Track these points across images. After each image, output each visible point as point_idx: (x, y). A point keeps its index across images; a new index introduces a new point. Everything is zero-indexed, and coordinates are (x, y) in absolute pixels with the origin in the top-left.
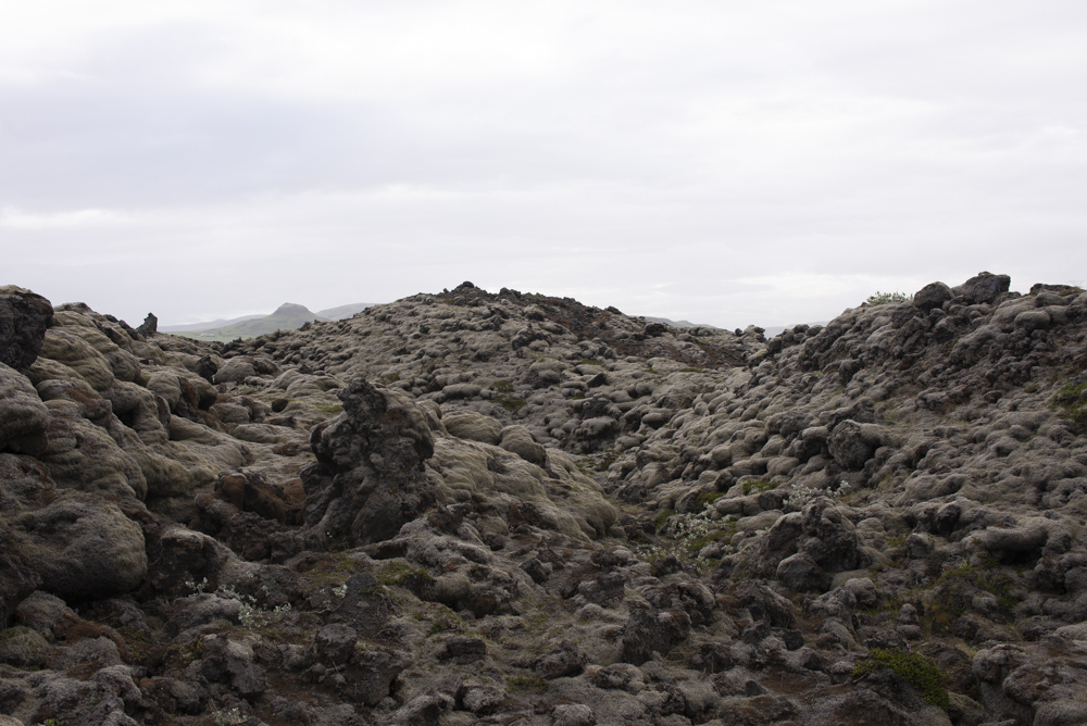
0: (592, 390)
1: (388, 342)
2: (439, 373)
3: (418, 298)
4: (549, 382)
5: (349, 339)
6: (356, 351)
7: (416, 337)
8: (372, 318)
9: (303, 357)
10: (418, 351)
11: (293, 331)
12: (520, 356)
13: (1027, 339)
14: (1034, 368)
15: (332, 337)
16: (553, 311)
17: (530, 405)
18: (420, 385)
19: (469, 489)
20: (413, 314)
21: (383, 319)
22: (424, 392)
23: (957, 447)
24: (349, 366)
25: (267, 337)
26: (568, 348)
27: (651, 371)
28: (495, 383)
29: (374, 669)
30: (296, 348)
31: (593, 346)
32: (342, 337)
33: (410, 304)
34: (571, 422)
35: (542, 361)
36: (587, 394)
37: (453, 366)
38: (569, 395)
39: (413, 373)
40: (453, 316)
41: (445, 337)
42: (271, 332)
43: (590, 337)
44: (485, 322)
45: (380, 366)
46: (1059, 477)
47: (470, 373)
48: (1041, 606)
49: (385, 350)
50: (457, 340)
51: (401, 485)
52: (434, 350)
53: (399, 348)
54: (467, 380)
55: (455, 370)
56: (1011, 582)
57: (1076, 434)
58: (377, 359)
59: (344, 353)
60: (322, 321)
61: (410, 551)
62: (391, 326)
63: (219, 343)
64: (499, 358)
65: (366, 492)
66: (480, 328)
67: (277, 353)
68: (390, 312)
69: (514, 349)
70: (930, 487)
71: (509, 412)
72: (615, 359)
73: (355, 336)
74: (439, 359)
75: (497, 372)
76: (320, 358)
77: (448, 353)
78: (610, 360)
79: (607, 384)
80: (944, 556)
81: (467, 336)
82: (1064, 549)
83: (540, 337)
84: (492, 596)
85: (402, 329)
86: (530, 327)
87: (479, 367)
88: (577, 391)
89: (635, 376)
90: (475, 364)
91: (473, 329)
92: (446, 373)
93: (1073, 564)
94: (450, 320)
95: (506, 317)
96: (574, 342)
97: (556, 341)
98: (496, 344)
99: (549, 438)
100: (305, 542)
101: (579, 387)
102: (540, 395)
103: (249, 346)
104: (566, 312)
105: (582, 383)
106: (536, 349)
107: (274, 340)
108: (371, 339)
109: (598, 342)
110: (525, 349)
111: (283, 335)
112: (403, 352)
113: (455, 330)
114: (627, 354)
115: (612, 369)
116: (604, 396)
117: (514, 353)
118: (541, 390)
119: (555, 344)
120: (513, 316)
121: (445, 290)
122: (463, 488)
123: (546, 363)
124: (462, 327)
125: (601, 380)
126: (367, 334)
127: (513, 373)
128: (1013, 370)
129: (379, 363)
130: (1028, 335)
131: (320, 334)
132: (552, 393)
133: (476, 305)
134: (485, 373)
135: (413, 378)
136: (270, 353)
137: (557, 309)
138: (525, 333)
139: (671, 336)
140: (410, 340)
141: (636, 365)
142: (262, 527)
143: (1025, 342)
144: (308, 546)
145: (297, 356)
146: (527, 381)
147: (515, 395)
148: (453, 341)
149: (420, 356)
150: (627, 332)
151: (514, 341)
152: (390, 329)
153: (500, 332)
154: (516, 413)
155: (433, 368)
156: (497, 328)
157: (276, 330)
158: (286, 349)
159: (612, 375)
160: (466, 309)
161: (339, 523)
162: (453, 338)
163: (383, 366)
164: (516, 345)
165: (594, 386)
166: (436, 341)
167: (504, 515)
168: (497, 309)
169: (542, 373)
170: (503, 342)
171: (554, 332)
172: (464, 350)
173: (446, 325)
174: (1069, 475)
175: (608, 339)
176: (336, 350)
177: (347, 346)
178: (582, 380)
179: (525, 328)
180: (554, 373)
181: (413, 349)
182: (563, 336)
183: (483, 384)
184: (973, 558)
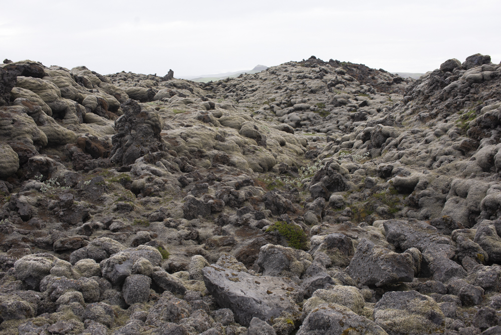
0: (361, 108)
1: (273, 84)
2: (293, 98)
3: (289, 64)
4: (342, 104)
5: (257, 82)
6: (259, 87)
7: (286, 81)
8: (268, 72)
9: (237, 90)
10: (285, 88)
11: (235, 78)
12: (330, 91)
13: (468, 87)
14: (466, 102)
15: (250, 81)
16: (353, 70)
17: (331, 114)
18: (284, 104)
19: (197, 147)
20: (286, 71)
21: (273, 73)
22: (286, 107)
23: (415, 139)
24: (255, 94)
25: (223, 80)
26: (354, 88)
27: (390, 100)
28: (317, 104)
29: (76, 211)
30: (235, 85)
31: (366, 87)
32: (254, 81)
33: (286, 66)
34: (348, 123)
35: (339, 94)
36: (358, 110)
37: (299, 95)
38: (350, 110)
39: (282, 98)
40: (303, 72)
41: (298, 82)
42: (225, 79)
43: (366, 83)
44: (316, 75)
45: (268, 95)
46: (442, 155)
47: (306, 99)
48: (406, 213)
49: (272, 87)
50: (303, 83)
51: (142, 143)
52: (292, 88)
53: (277, 87)
54: (305, 102)
55: (300, 97)
56: (399, 201)
57: (460, 135)
58: (268, 91)
59: (254, 88)
60: (248, 73)
61: (132, 170)
62: (276, 76)
63: (203, 83)
64: (321, 92)
65: (128, 146)
66: (314, 78)
67: (226, 88)
68: (276, 70)
69: (328, 88)
70: (392, 157)
71: (322, 117)
72: (375, 94)
73: (260, 80)
74: (294, 92)
75: (319, 99)
76: (244, 90)
77: (298, 89)
78: (373, 94)
79: (368, 106)
80: (379, 188)
81: (307, 81)
82: (424, 188)
83: (341, 82)
84: (151, 189)
85: (280, 77)
86: (336, 77)
87: (311, 96)
88: (354, 108)
89: (381, 102)
90: (309, 95)
91: (311, 78)
92: (296, 98)
93: (424, 195)
94: (301, 74)
95: (327, 72)
96: (358, 85)
97: (349, 85)
98: (320, 85)
99: (338, 130)
100: (98, 164)
101: (355, 107)
102: (336, 110)
103: (215, 84)
104: (358, 71)
105: (356, 105)
106: (338, 88)
107: (226, 82)
108: (267, 82)
109: (369, 85)
110: (333, 88)
111: (231, 80)
112: (279, 88)
113: (302, 78)
114: (382, 92)
115: (372, 99)
116: (365, 111)
117: (328, 90)
118: (338, 107)
119: (348, 86)
120: (330, 73)
121: (303, 60)
122: (194, 147)
123: (341, 95)
124: (306, 77)
125: (365, 104)
126: (265, 80)
127: (326, 99)
128: (458, 103)
129: (268, 93)
130: (470, 86)
131: (246, 79)
132: (342, 109)
133: (314, 67)
134: (313, 99)
135: (281, 100)
136: (224, 88)
137: (355, 69)
138: (334, 81)
139: (405, 83)
140: (283, 83)
141: (385, 97)
142: (84, 158)
143: (467, 89)
144: (100, 166)
145: (235, 89)
146: (332, 103)
147: (326, 109)
148: (301, 84)
149: (286, 90)
150: (384, 81)
151: (329, 84)
152: (275, 78)
153: (322, 80)
154: (325, 118)
155: (291, 96)
156: (321, 78)
157: (227, 77)
158: (230, 86)
159: (371, 101)
160: (310, 68)
161: (118, 158)
162: (301, 82)
163: (270, 95)
164: (329, 86)
165: (361, 106)
166: (294, 83)
167: (211, 159)
168: (323, 69)
169: (339, 100)
170: (323, 84)
171: (349, 80)
172: (305, 88)
173: (299, 76)
174: (446, 154)
175: (374, 84)
176: (251, 87)
177: (256, 85)
178: (357, 103)
179: (334, 78)
180: (344, 99)
181: (284, 87)
182: (353, 82)
183: (311, 104)
184: (388, 190)
